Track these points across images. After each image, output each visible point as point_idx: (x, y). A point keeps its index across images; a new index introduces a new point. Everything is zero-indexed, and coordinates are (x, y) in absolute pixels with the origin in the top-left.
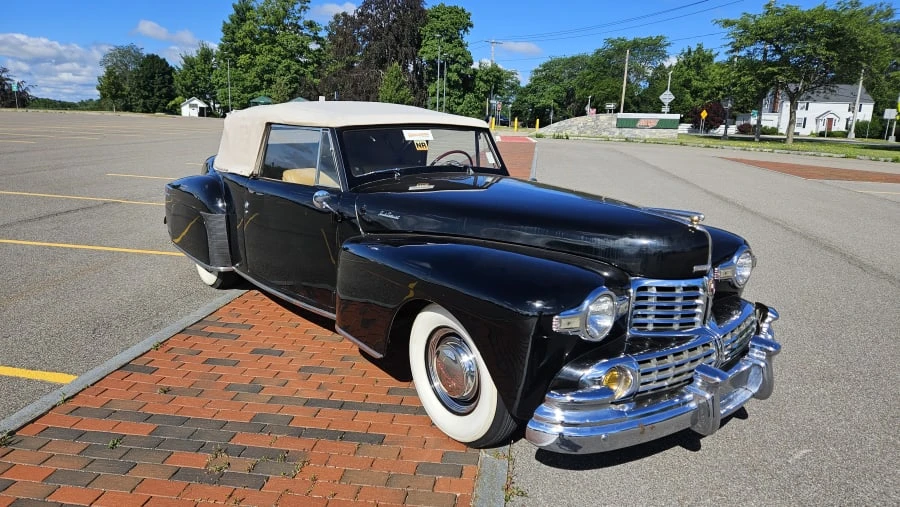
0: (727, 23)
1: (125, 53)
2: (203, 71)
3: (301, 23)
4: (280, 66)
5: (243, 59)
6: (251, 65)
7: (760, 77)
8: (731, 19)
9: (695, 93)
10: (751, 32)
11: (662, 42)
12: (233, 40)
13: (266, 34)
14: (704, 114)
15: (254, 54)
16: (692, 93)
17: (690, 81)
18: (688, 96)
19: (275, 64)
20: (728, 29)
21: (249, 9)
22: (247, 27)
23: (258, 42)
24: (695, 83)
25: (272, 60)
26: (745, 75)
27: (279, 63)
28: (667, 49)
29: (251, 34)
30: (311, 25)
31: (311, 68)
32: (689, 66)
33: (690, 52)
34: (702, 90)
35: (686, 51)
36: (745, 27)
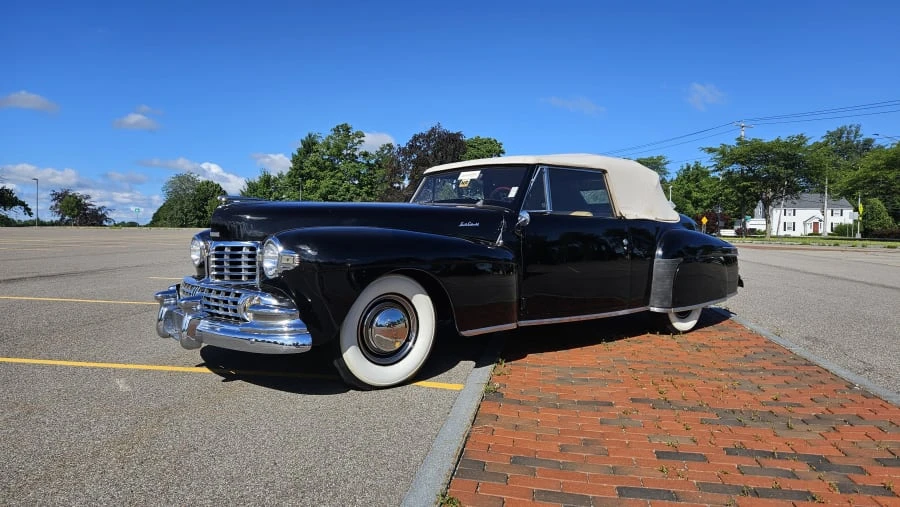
0: (711, 150)
1: (183, 179)
2: (264, 193)
3: (357, 153)
4: (341, 188)
5: (309, 183)
6: (315, 188)
7: (738, 188)
8: (714, 147)
9: (696, 203)
10: (726, 156)
11: (662, 161)
12: (302, 168)
13: (327, 163)
14: (705, 220)
15: (319, 179)
16: (693, 204)
17: (690, 192)
18: (690, 205)
19: (336, 186)
20: (711, 155)
21: (314, 144)
22: (312, 157)
23: (322, 169)
24: (694, 194)
25: (334, 184)
26: (727, 188)
27: (341, 185)
28: (667, 166)
29: (315, 163)
30: (366, 155)
31: (365, 189)
32: (689, 181)
33: (688, 168)
34: (702, 200)
35: (685, 168)
36: (723, 153)
